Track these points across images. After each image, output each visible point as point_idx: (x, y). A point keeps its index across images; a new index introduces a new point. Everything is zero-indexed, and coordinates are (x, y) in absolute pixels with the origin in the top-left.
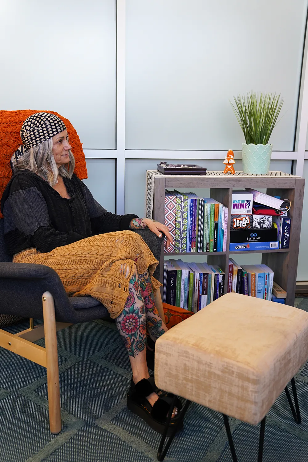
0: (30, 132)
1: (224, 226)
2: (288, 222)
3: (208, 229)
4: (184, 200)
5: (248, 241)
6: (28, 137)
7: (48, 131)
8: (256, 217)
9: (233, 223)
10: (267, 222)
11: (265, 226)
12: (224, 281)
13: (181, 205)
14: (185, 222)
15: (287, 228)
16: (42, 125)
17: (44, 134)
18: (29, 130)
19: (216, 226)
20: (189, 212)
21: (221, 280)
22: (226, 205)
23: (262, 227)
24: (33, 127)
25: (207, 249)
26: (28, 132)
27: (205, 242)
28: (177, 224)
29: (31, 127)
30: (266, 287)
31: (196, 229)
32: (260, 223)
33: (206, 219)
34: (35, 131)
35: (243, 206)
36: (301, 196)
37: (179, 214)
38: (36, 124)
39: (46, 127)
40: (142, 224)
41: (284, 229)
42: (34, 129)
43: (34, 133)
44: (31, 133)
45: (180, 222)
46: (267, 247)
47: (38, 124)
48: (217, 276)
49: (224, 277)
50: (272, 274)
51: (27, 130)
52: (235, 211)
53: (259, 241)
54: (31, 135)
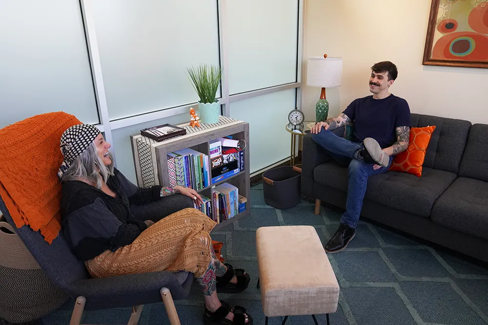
0: (72, 143)
1: (207, 169)
2: (242, 154)
3: (198, 173)
4: (180, 159)
5: (222, 174)
6: (71, 148)
7: (89, 137)
8: (225, 156)
9: (212, 164)
10: (232, 157)
11: (231, 160)
12: (211, 205)
13: (178, 163)
14: (182, 174)
15: (242, 158)
16: (81, 133)
17: (86, 140)
18: (71, 142)
19: (202, 169)
20: (184, 166)
21: (209, 206)
22: (207, 154)
23: (229, 162)
24: (73, 138)
25: (199, 188)
26: (71, 144)
27: (197, 184)
28: (178, 177)
29: (71, 139)
30: (235, 199)
31: (190, 176)
32: (227, 160)
33: (196, 168)
34: (77, 140)
35: (216, 151)
36: (248, 135)
37: (178, 170)
38: (75, 135)
39: (85, 133)
40: (173, 191)
41: (240, 159)
42: (75, 139)
43: (77, 142)
44: (74, 144)
45: (179, 176)
46: (233, 174)
47: (77, 134)
48: (207, 203)
49: (211, 203)
50: (237, 189)
51: (69, 143)
52: (213, 156)
53: (228, 171)
54: (74, 145)
